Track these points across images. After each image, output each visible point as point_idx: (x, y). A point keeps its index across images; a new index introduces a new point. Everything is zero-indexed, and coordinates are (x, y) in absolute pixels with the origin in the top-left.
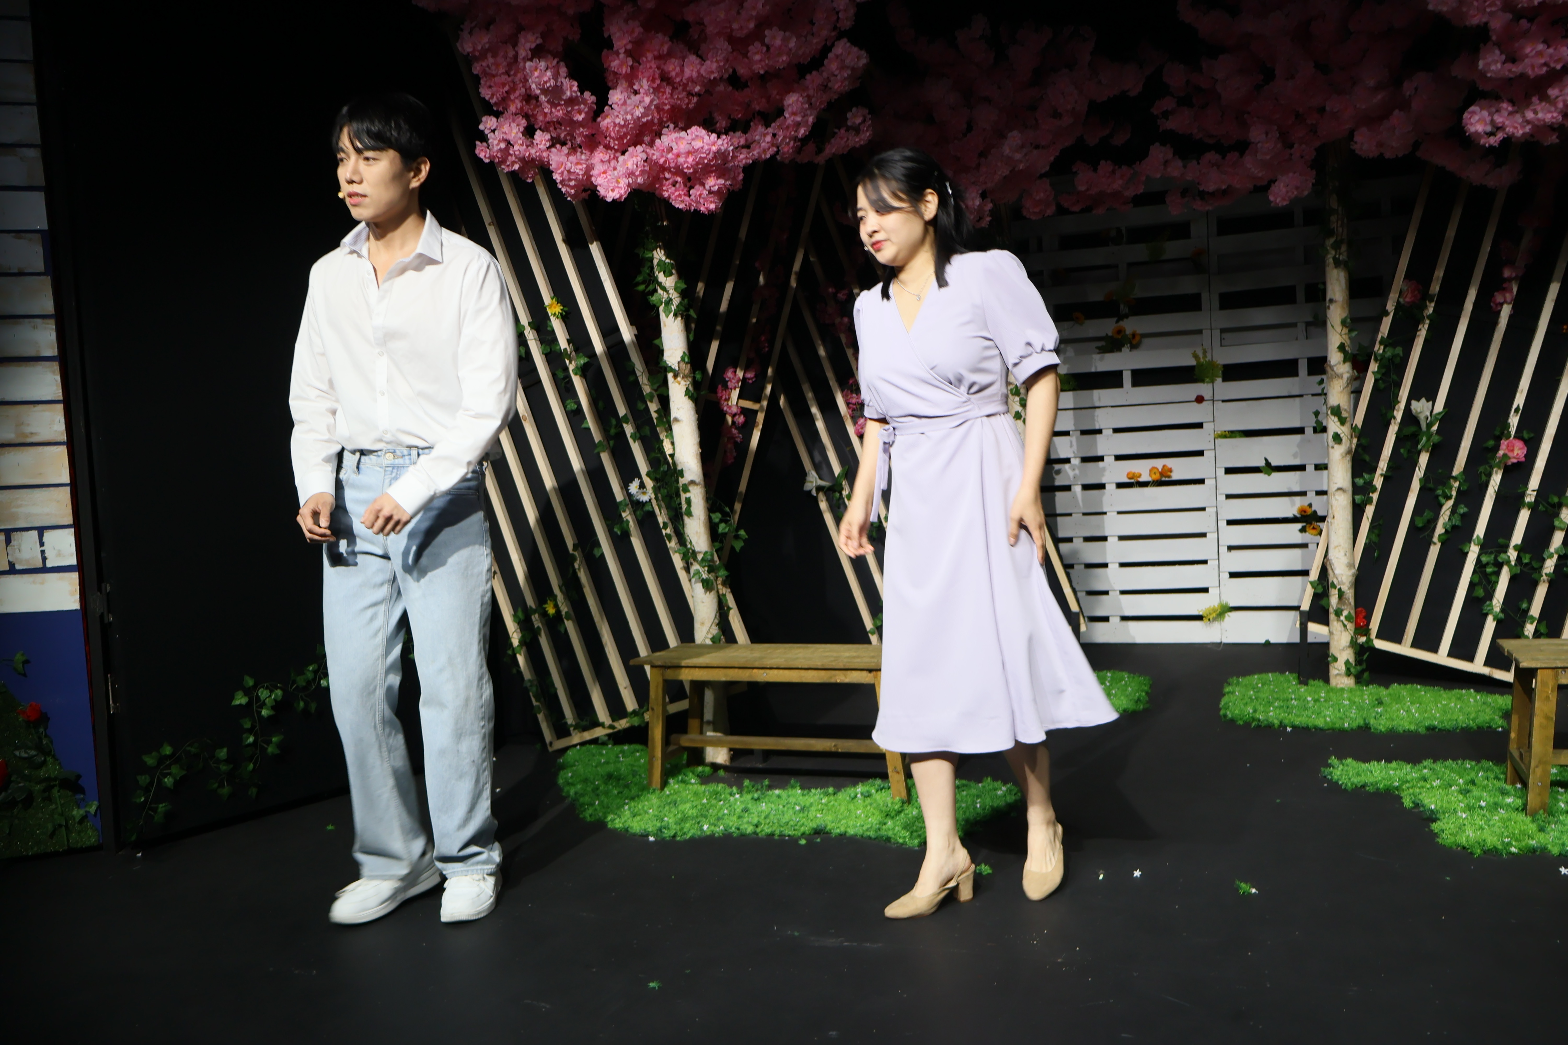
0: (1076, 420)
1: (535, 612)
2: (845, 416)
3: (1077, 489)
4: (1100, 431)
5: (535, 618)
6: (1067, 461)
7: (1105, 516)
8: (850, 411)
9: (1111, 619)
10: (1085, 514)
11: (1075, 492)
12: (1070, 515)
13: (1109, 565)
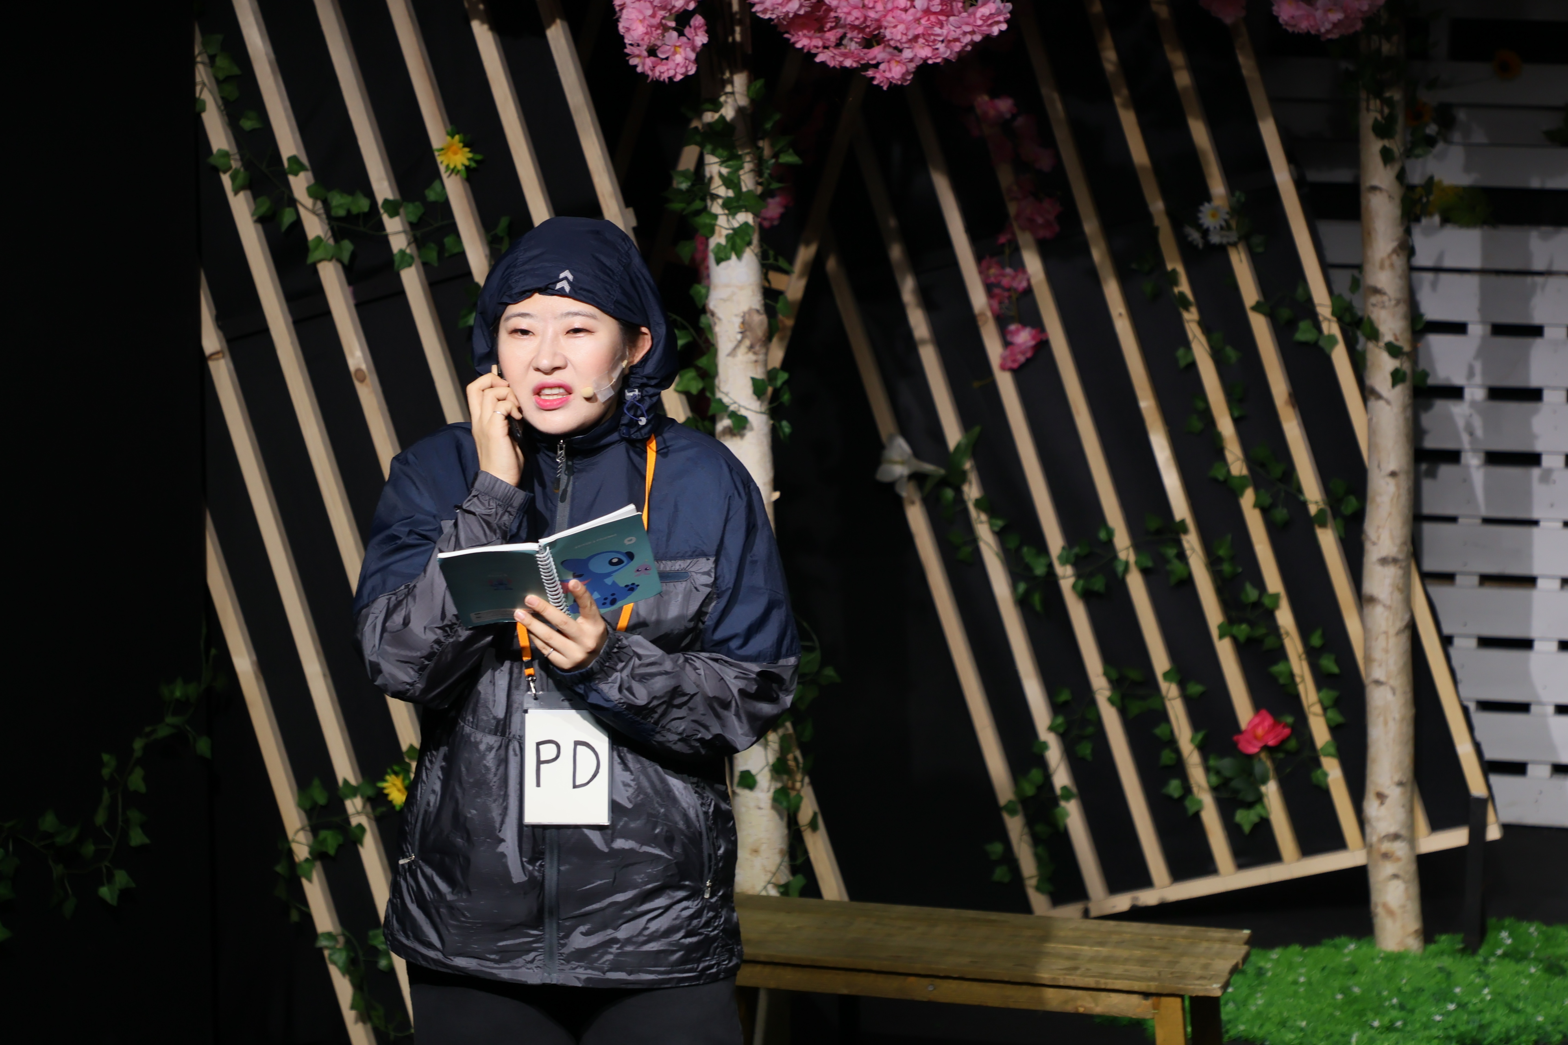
0: (1486, 302)
1: (353, 791)
2: (983, 314)
3: (1473, 461)
4: (1537, 331)
5: (354, 806)
6: (1455, 393)
7: (1535, 530)
8: (995, 304)
9: (1530, 769)
10: (1488, 521)
11: (1468, 467)
12: (1453, 519)
13: (1537, 645)
